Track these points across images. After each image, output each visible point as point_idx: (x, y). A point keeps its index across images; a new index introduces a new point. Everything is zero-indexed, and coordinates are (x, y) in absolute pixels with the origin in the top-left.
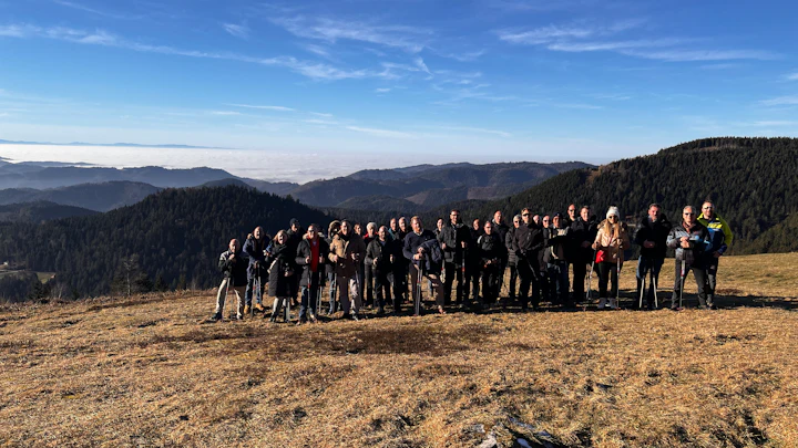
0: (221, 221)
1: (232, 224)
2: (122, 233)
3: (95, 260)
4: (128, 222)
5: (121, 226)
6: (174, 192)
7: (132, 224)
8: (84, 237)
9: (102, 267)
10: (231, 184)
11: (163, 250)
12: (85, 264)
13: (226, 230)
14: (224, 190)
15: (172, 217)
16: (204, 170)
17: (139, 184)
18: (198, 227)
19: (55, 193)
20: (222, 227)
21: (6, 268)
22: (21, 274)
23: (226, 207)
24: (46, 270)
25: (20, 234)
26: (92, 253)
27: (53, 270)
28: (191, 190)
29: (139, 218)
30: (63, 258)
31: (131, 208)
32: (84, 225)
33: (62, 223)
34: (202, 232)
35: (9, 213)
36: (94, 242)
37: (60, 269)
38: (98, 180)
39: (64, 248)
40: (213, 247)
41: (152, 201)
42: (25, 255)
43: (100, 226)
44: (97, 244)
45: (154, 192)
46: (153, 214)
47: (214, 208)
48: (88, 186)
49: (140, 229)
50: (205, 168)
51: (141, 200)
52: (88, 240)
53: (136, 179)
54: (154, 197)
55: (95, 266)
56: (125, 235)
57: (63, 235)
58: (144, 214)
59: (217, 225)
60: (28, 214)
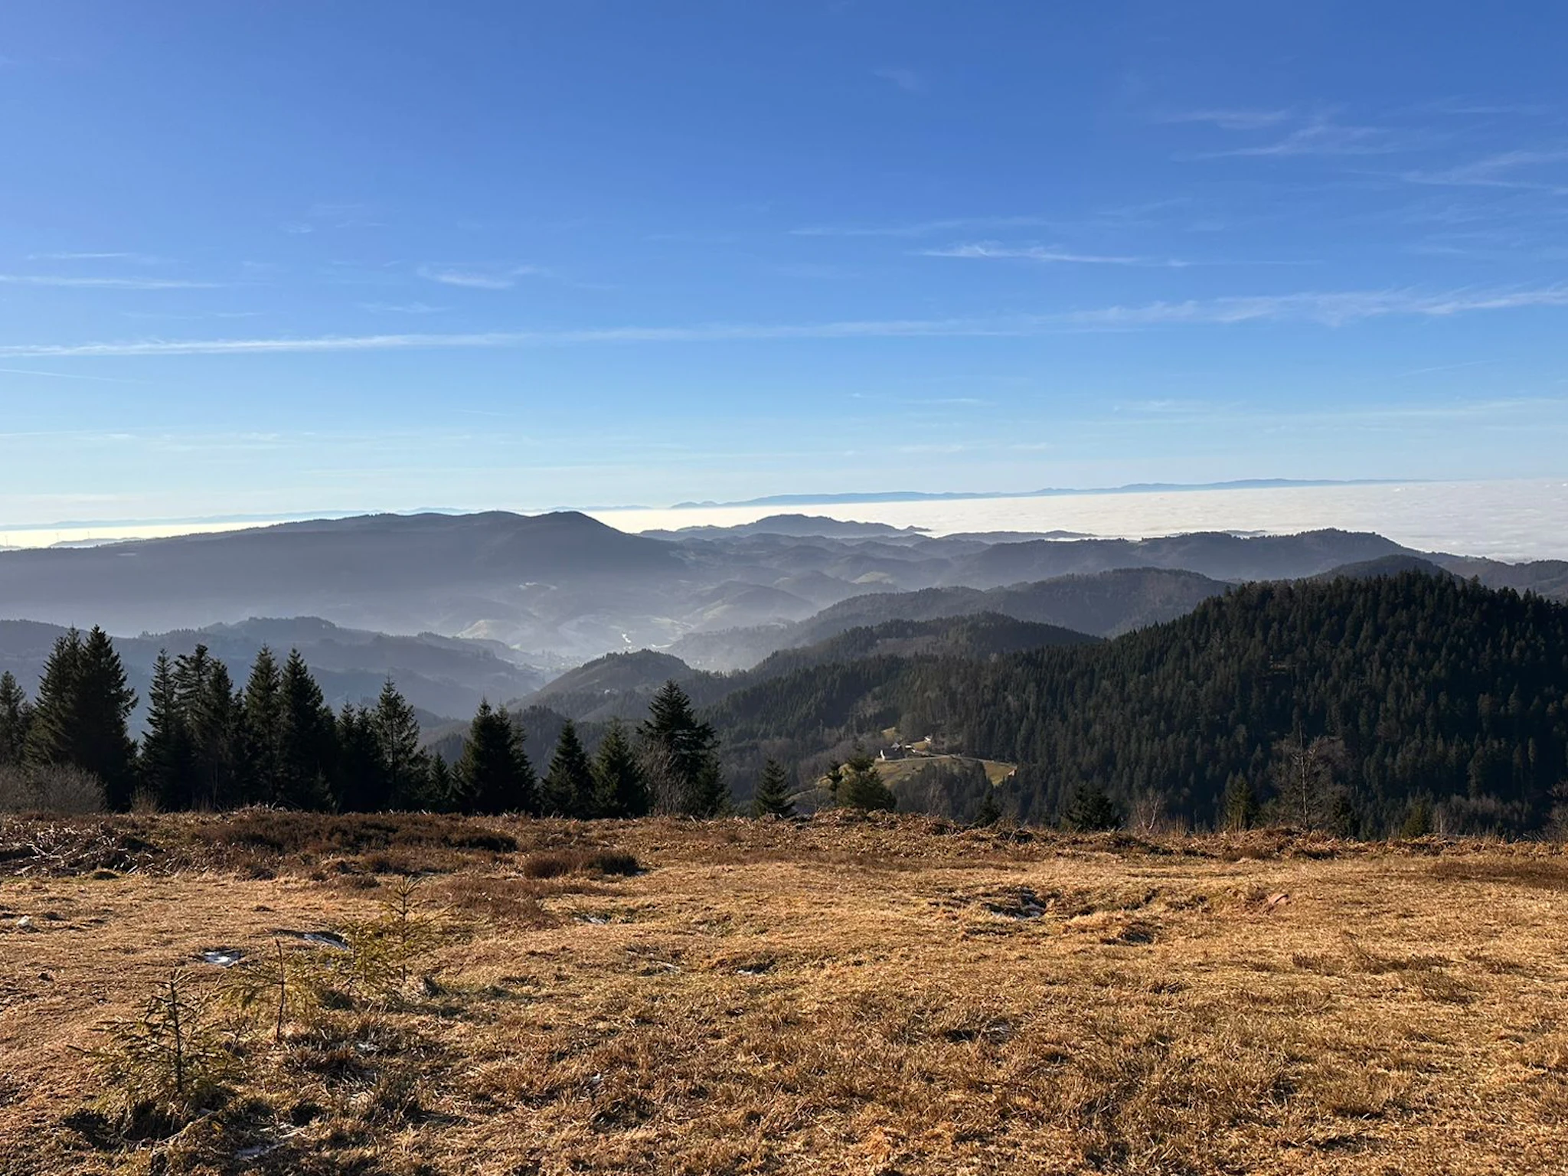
0: (1385, 663)
1: (1414, 670)
2: (1148, 685)
3: (1092, 743)
4: (1160, 661)
5: (1145, 670)
6: (1267, 592)
7: (1169, 666)
8: (1072, 693)
9: (1109, 759)
10: (1411, 570)
11: (1242, 730)
12: (1074, 751)
13: (1398, 689)
14: (1393, 586)
15: (1261, 651)
16: (1330, 537)
17: (1177, 573)
18: (1326, 676)
19: (1010, 596)
20: (1388, 679)
21: (928, 748)
22: (954, 761)
23: (1399, 627)
24: (1000, 758)
25: (953, 681)
26: (1088, 726)
27: (1014, 760)
28: (1305, 587)
29: (1184, 653)
30: (1031, 732)
31: (1167, 628)
32: (1071, 664)
33: (1030, 660)
34: (1336, 689)
35: (929, 639)
36: (1091, 703)
37: (1026, 758)
38: (1091, 567)
39: (1032, 713)
40: (1364, 729)
41: (1213, 613)
42: (961, 725)
43: (1104, 668)
44: (1097, 708)
45: (1221, 593)
46: (1217, 645)
47: (1367, 629)
48: (1072, 582)
49: (1188, 678)
50: (1332, 532)
51: (1190, 611)
52: (1078, 696)
53: (1170, 561)
54: (1219, 603)
55: (1094, 757)
56: (1156, 690)
57: (1032, 686)
58: (1195, 643)
59: (1374, 676)
60: (963, 641)
